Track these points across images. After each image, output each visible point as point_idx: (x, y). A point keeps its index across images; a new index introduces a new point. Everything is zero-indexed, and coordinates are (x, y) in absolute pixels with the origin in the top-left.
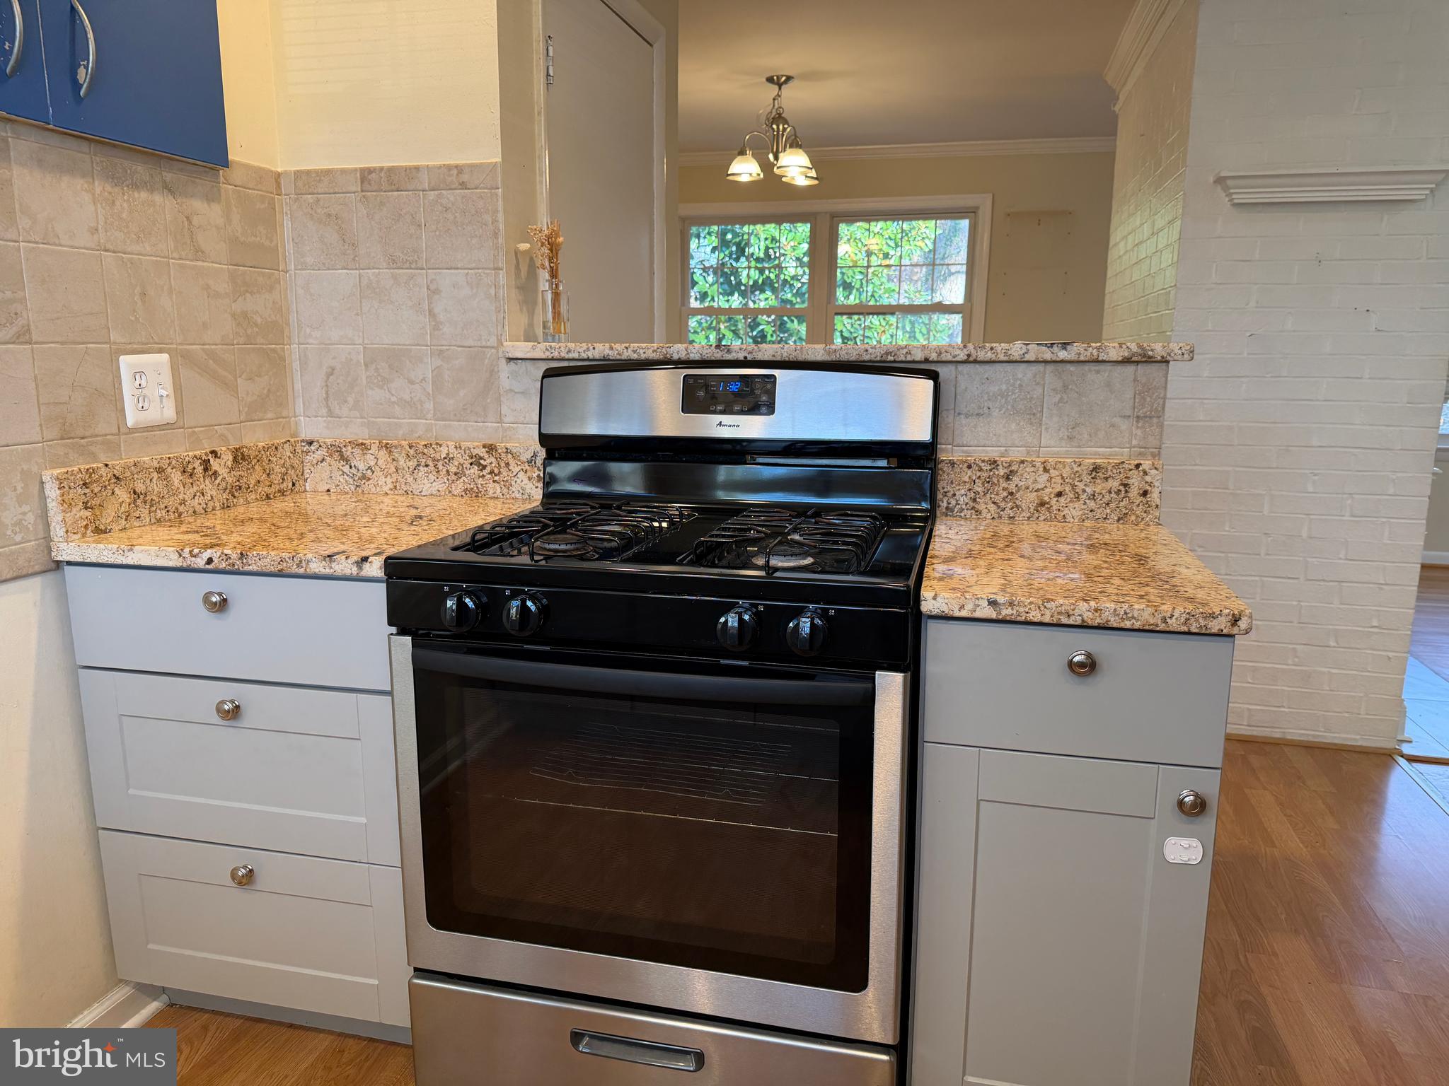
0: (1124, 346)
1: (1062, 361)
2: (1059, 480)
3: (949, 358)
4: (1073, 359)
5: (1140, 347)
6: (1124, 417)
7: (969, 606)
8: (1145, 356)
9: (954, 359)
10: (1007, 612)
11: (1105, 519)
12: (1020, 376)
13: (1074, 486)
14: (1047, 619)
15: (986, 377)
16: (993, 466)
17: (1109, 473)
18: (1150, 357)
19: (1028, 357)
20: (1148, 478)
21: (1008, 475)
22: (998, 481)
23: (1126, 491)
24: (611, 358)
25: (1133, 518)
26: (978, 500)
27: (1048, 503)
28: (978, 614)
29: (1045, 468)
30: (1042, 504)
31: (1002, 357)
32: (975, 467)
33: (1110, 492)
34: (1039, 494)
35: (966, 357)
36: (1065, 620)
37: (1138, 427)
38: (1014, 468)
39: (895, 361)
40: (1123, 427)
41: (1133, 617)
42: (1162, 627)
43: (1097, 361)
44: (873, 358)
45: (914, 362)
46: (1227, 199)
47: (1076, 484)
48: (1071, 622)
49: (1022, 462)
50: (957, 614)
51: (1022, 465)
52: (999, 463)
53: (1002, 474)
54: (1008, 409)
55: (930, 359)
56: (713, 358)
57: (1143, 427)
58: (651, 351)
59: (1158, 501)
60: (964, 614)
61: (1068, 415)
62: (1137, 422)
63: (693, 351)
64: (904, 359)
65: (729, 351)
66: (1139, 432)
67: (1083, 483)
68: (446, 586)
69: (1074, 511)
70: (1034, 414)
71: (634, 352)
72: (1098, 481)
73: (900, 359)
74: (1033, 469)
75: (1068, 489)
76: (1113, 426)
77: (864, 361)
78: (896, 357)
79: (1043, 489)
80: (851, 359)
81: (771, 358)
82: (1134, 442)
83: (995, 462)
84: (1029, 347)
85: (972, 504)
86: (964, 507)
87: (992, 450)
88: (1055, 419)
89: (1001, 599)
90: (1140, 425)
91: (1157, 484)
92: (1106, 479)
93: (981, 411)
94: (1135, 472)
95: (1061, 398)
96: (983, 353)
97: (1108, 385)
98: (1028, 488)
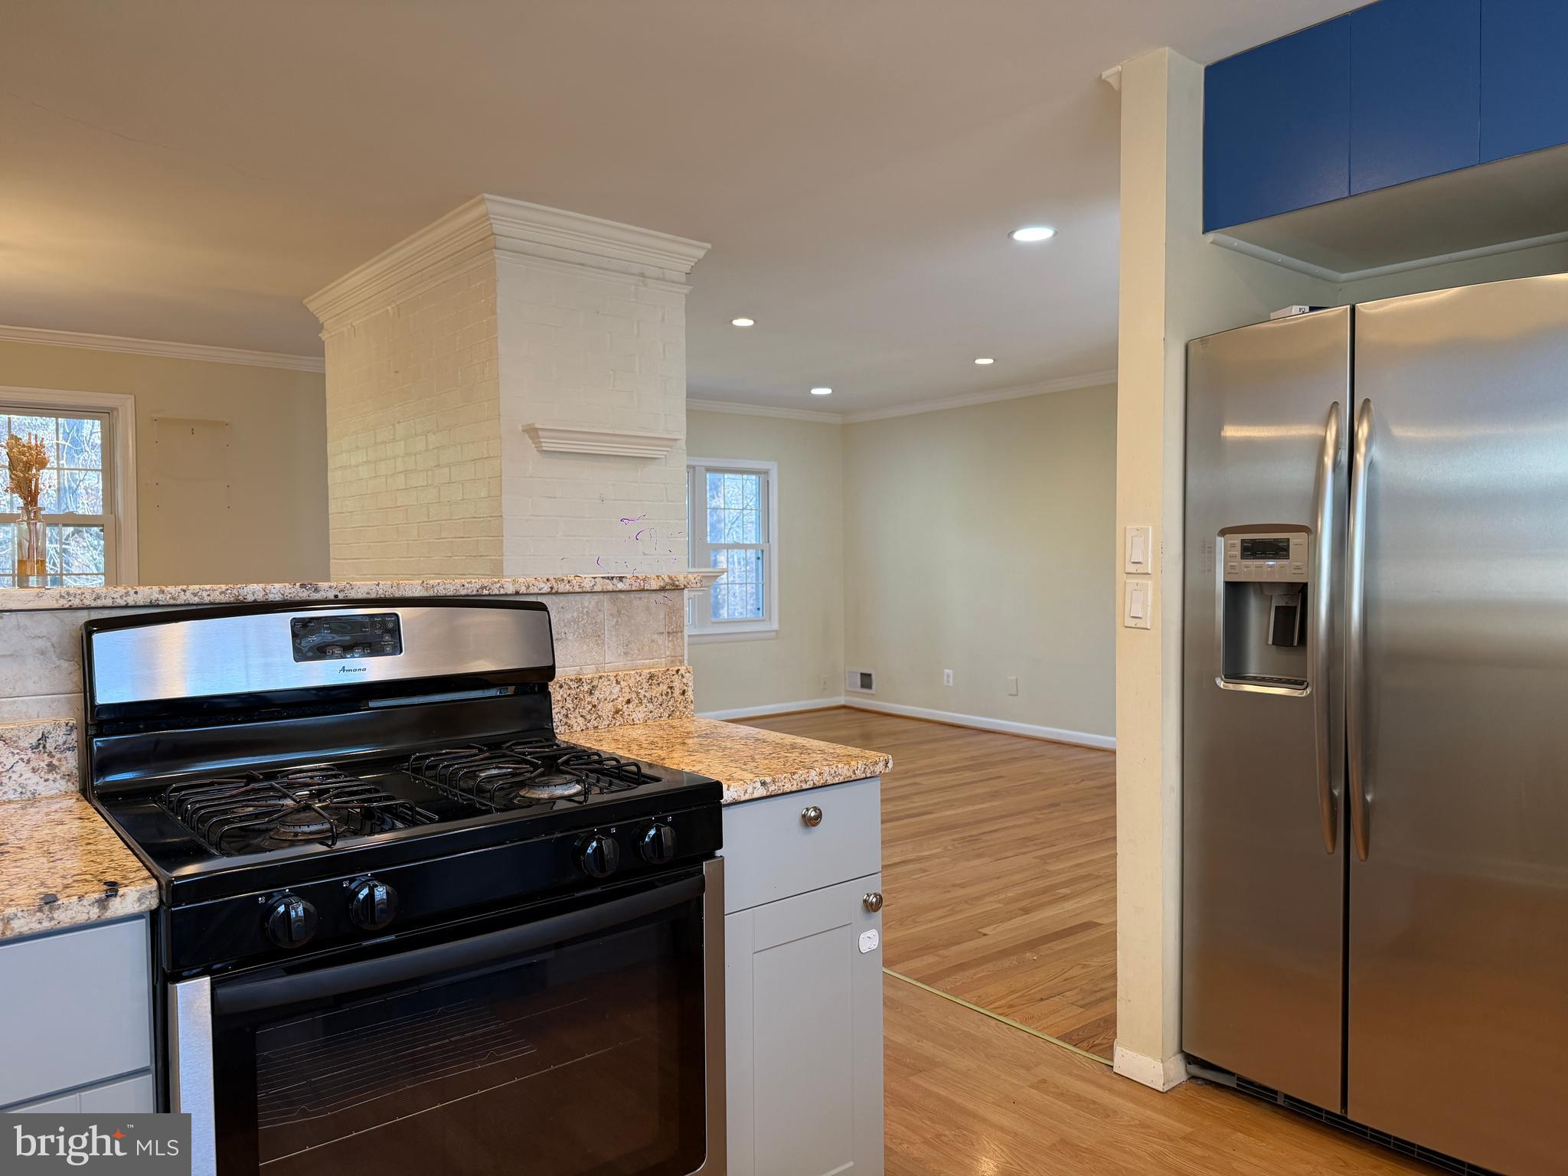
0: (660, 578)
1: (621, 591)
2: (628, 690)
3: (536, 591)
4: (627, 589)
5: (670, 578)
6: (660, 633)
7: (750, 790)
8: (673, 584)
9: (541, 592)
10: (772, 788)
11: (660, 717)
12: (586, 604)
13: (638, 693)
14: (794, 788)
15: (561, 605)
16: (579, 684)
17: (661, 679)
18: (677, 586)
19: (596, 589)
20: (685, 680)
21: (591, 691)
23: (672, 693)
25: (678, 713)
26: (569, 715)
27: (621, 710)
28: (756, 795)
29: (617, 680)
30: (617, 712)
31: (577, 589)
32: (565, 686)
33: (662, 695)
34: (615, 703)
35: (549, 590)
36: (804, 787)
37: (669, 641)
38: (595, 683)
39: (489, 595)
40: (660, 642)
43: (643, 590)
45: (506, 595)
47: (639, 691)
49: (600, 677)
50: (743, 798)
51: (600, 680)
52: (584, 680)
54: (579, 633)
55: (521, 592)
56: (297, 598)
57: (672, 640)
59: (692, 698)
60: (747, 797)
61: (623, 635)
62: (669, 637)
63: (273, 590)
64: (498, 593)
65: (316, 590)
66: (670, 644)
67: (644, 690)
69: (639, 714)
70: (599, 636)
71: (195, 595)
72: (654, 687)
73: (494, 593)
74: (609, 683)
75: (634, 696)
76: (653, 641)
77: (461, 596)
78: (490, 591)
79: (617, 699)
80: (449, 594)
81: (365, 596)
82: (668, 653)
83: (581, 679)
84: (596, 580)
85: (565, 720)
86: (559, 724)
87: (571, 670)
88: (614, 639)
89: (768, 780)
90: (670, 639)
91: (690, 684)
92: (659, 684)
93: (559, 636)
94: (676, 676)
95: (617, 621)
96: (562, 586)
97: (648, 609)
98: (606, 700)
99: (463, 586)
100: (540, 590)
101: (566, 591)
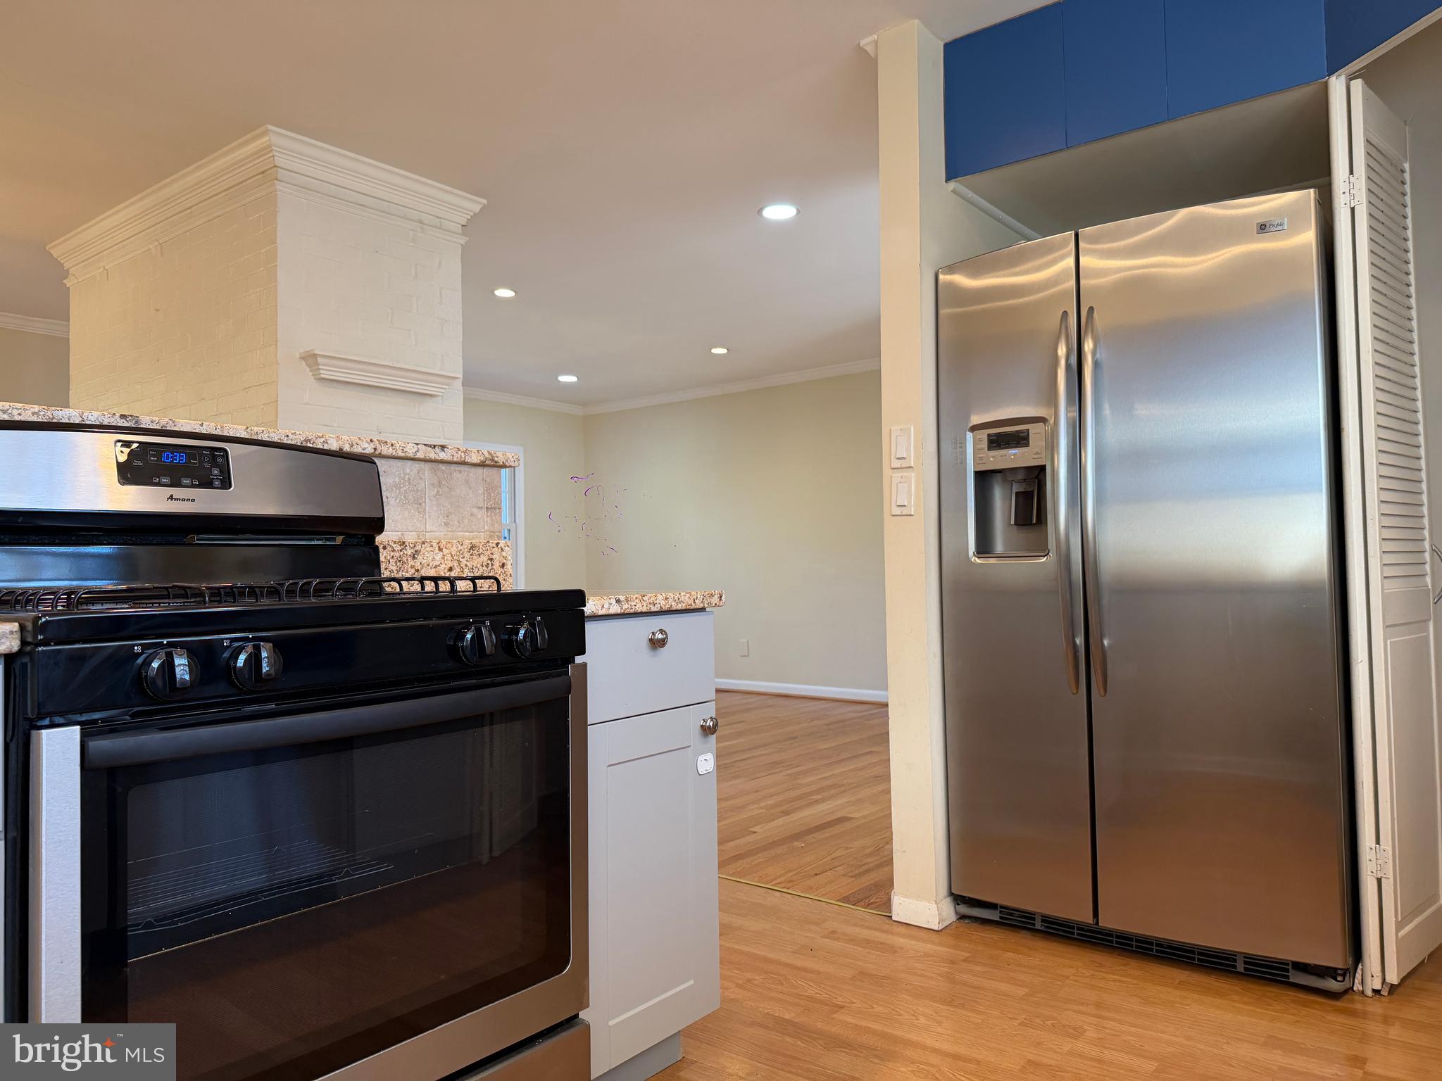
0: (482, 454)
2: (449, 557)
4: (448, 460)
5: (490, 453)
6: (479, 508)
7: (606, 606)
8: (492, 461)
10: (625, 607)
12: (408, 471)
13: (459, 562)
16: (402, 547)
17: (481, 550)
18: (496, 462)
20: (504, 554)
22: (407, 560)
23: (492, 565)
28: (612, 611)
29: (439, 547)
31: (400, 454)
32: (389, 548)
33: (482, 566)
34: (437, 569)
35: (373, 451)
36: (652, 609)
37: (487, 516)
38: (418, 548)
40: (479, 516)
42: (692, 606)
43: (464, 463)
46: (311, 374)
47: (461, 560)
48: (655, 610)
49: (423, 543)
51: (423, 546)
52: (407, 544)
53: (409, 554)
54: (401, 499)
57: (491, 515)
59: (510, 571)
60: (604, 612)
61: (443, 506)
62: (487, 512)
66: (488, 520)
67: (465, 559)
68: (137, 645)
72: (475, 557)
74: (431, 548)
75: (456, 564)
76: (472, 515)
79: (439, 566)
82: (486, 528)
83: (404, 543)
88: (435, 508)
89: (622, 598)
90: (489, 514)
91: (509, 558)
92: (479, 555)
94: (496, 549)
95: (438, 492)
97: (467, 482)
98: (429, 565)
99: (288, 436)
100: (364, 450)
101: (389, 454)
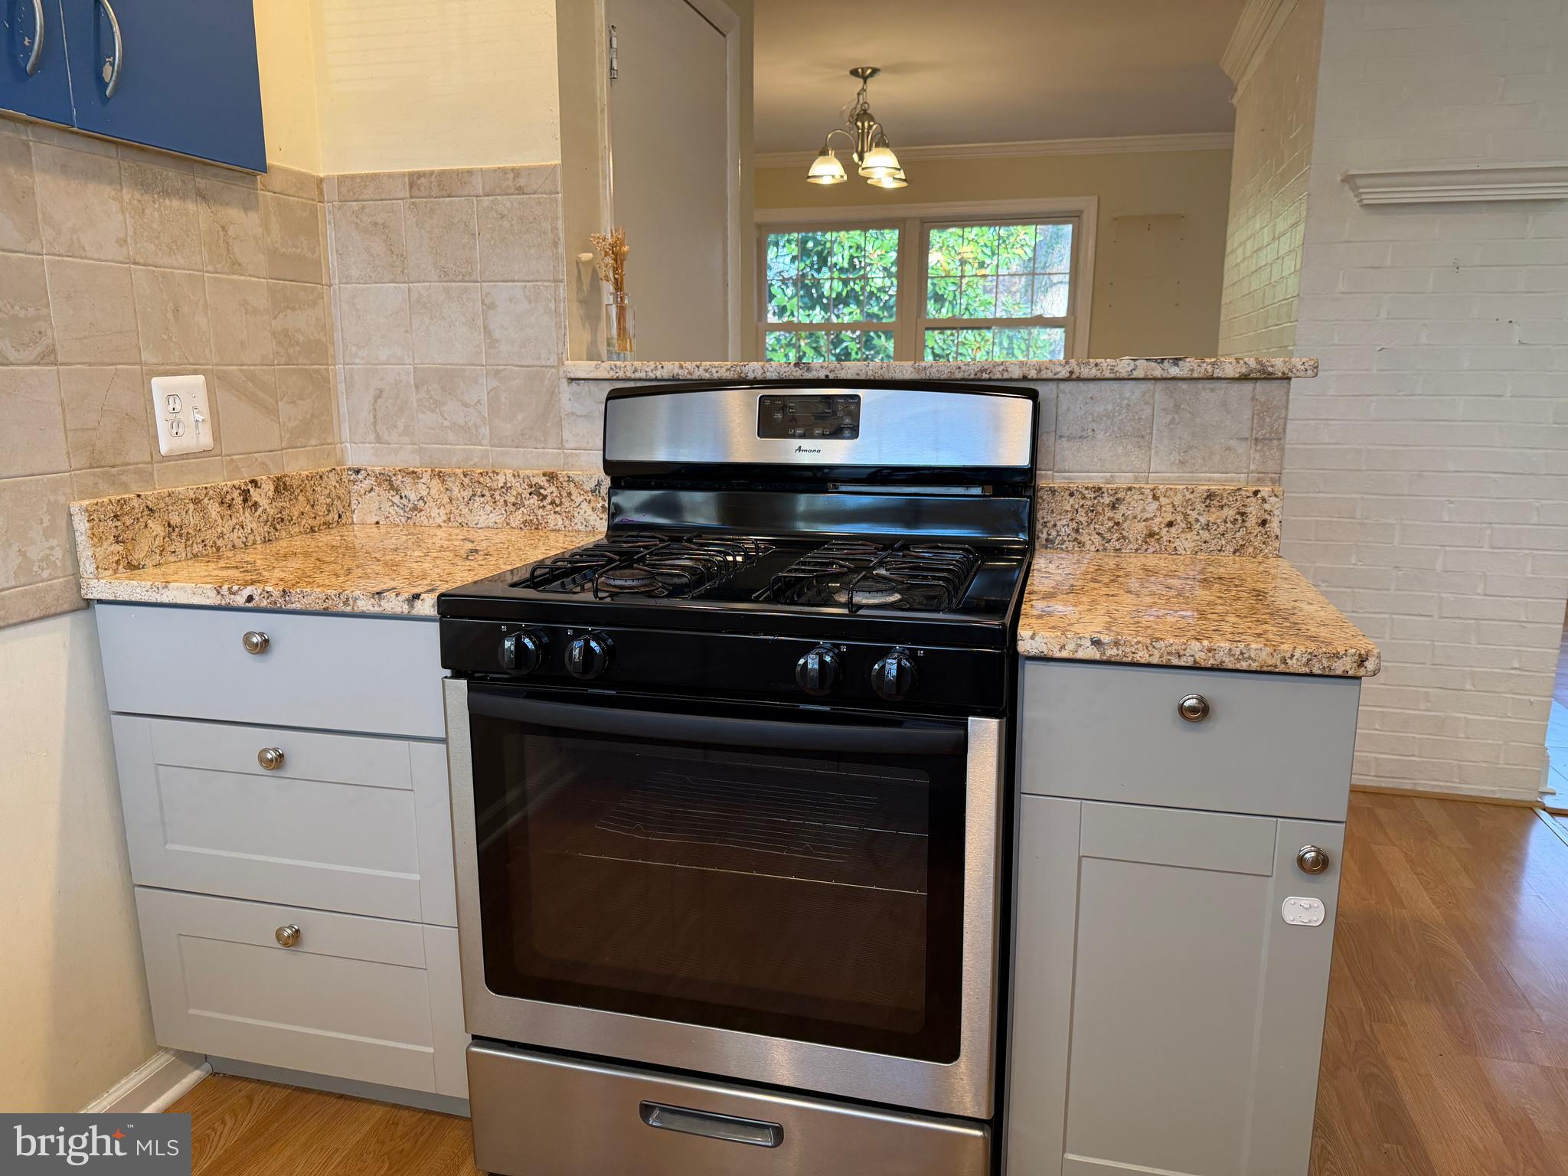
0: (1241, 362)
1: (1174, 379)
2: (1169, 508)
3: (1050, 375)
4: (1185, 376)
5: (1259, 362)
6: (1242, 439)
7: (1071, 646)
8: (1264, 372)
9: (1055, 377)
10: (1111, 652)
11: (1220, 551)
12: (1127, 395)
13: (1186, 516)
14: (1155, 660)
15: (1090, 395)
16: (1097, 494)
17: (1225, 501)
18: (1271, 374)
19: (1136, 374)
20: (1267, 506)
21: (1114, 504)
22: (1103, 510)
23: (1244, 521)
24: (681, 377)
25: (1251, 550)
26: (1081, 530)
27: (1157, 534)
28: (1080, 655)
29: (1154, 495)
30: (1151, 535)
31: (1108, 375)
32: (1078, 495)
33: (1225, 522)
34: (1148, 523)
35: (1068, 375)
36: (1175, 661)
37: (1256, 450)
38: (1120, 495)
39: (990, 380)
40: (1241, 451)
41: (1250, 658)
42: (1282, 668)
43: (1211, 378)
44: (966, 376)
45: (1011, 380)
46: (1356, 200)
47: (1189, 512)
48: (1182, 663)
49: (1130, 489)
50: (1058, 655)
51: (1129, 493)
52: (1104, 490)
53: (1107, 502)
54: (1113, 431)
55: (1029, 377)
56: (792, 377)
57: (1262, 450)
58: (724, 369)
59: (1278, 532)
60: (1064, 654)
61: (1180, 438)
62: (1256, 445)
63: (770, 369)
64: (1000, 377)
65: (809, 370)
66: (1257, 456)
67: (1196, 512)
68: (504, 625)
69: (1186, 543)
70: (1143, 437)
71: (706, 371)
72: (1213, 510)
73: (996, 377)
74: (1141, 497)
75: (1179, 518)
76: (1228, 449)
77: (957, 380)
78: (991, 374)
79: (1152, 519)
80: (942, 377)
81: (855, 377)
82: (1252, 467)
83: (1100, 489)
84: (1137, 363)
85: (1074, 535)
86: (1065, 538)
87: (1097, 477)
88: (1166, 442)
89: (1105, 639)
90: (1258, 448)
91: (1276, 512)
92: (1222, 507)
93: (1084, 433)
94: (1253, 499)
95: (1173, 419)
96: (1087, 370)
97: (1224, 404)
98: (1135, 518)
99: (959, 368)
100: (1055, 374)
101: (1092, 376)
